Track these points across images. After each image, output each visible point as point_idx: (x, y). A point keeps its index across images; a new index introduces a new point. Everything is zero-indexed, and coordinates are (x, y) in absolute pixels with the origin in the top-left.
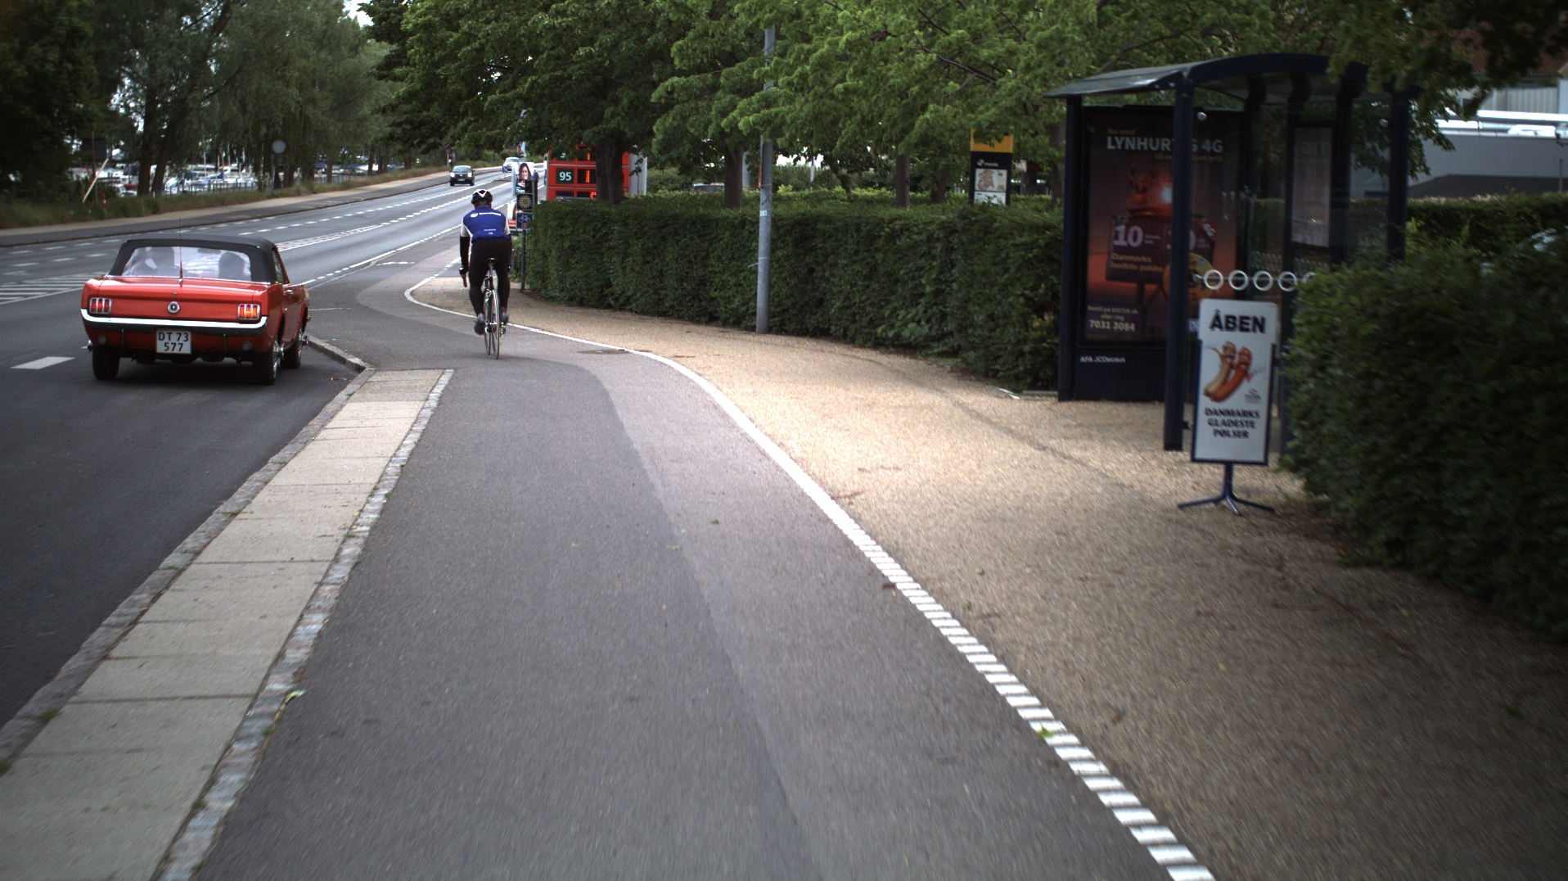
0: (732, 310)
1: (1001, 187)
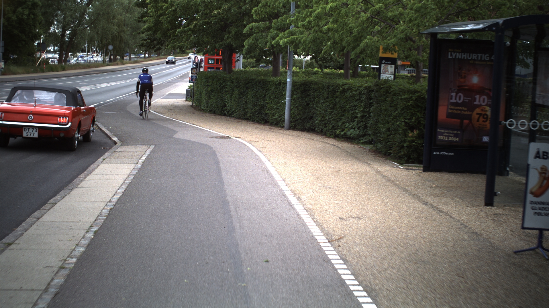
1: (392, 72)
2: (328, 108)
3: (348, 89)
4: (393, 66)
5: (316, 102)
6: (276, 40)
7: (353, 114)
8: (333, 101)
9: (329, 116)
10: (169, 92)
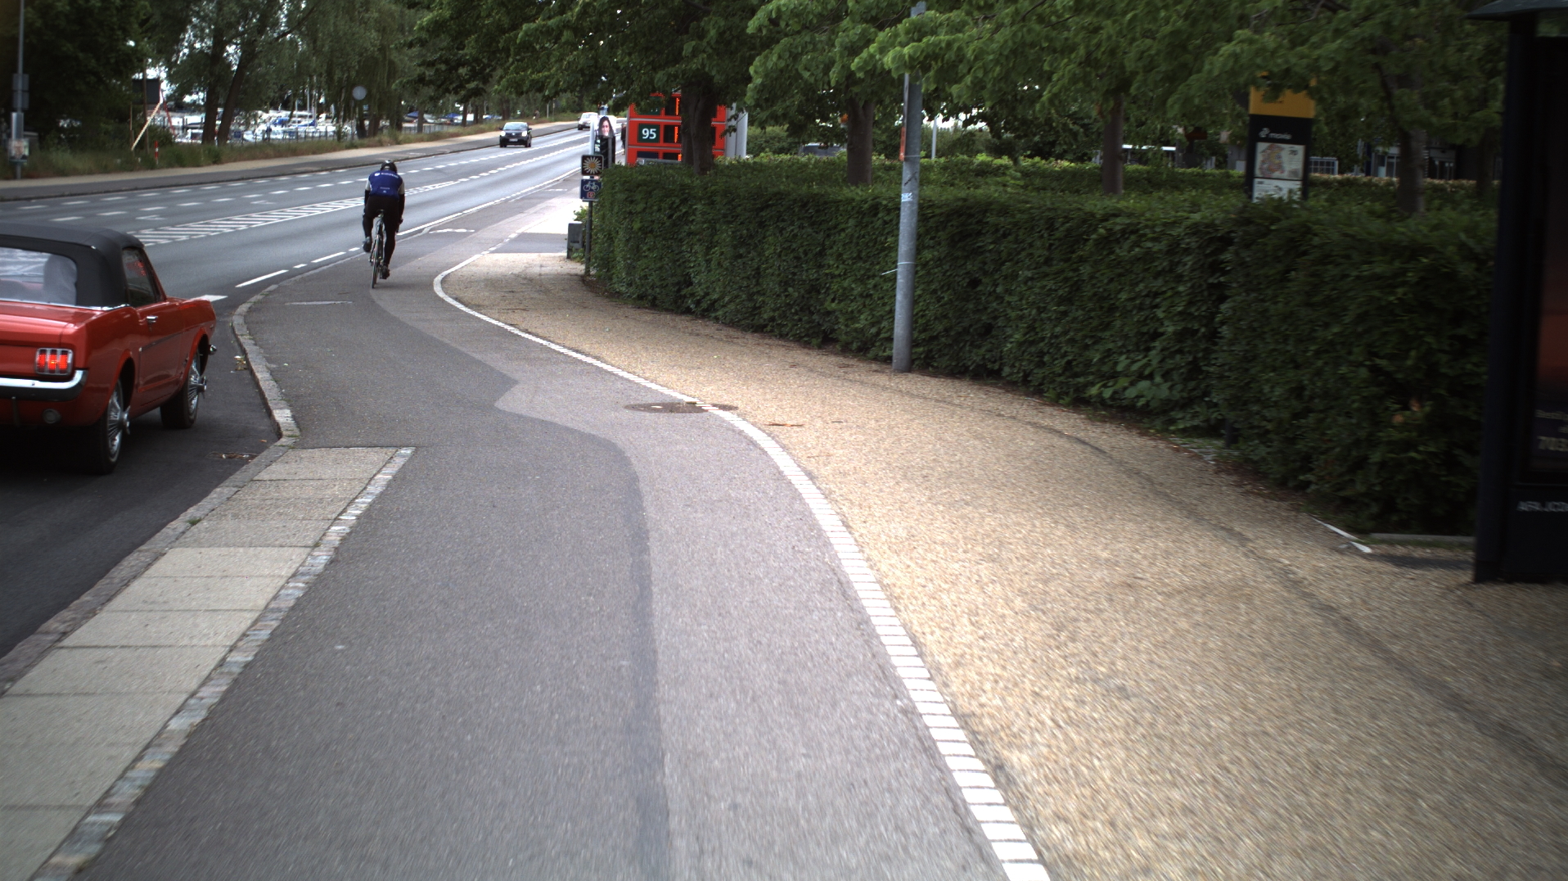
0: (856, 330)
1: (1294, 173)
2: (1049, 299)
3: (1123, 232)
4: (1300, 149)
5: (1006, 277)
6: (864, 54)
7: (1144, 323)
8: (1071, 274)
9: (1055, 326)
10: (520, 231)
